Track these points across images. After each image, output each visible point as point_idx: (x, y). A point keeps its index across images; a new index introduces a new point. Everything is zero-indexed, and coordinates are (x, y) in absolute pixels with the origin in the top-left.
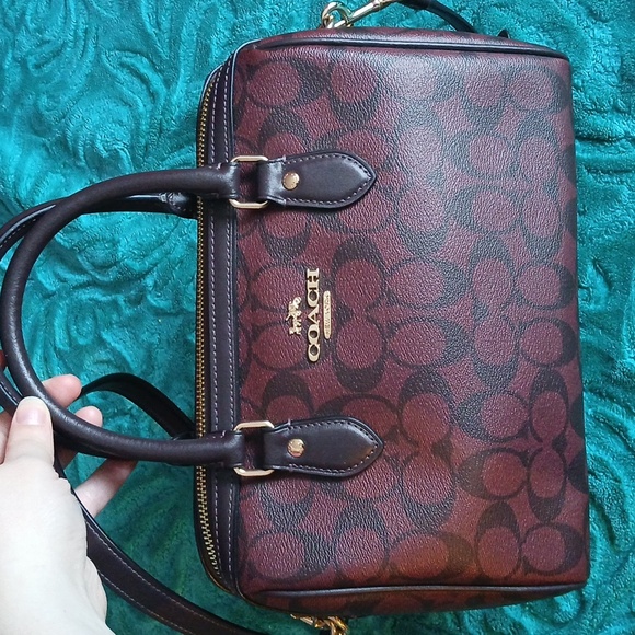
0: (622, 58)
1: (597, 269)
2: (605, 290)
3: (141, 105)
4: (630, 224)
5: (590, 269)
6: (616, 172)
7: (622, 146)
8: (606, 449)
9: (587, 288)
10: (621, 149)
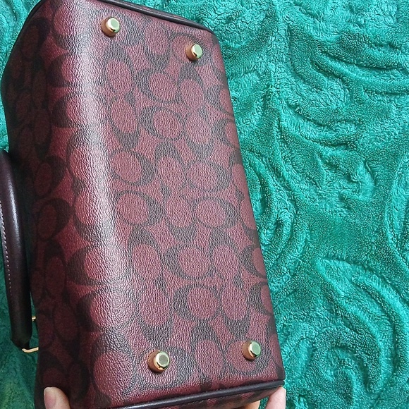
0: (398, 6)
1: (366, 168)
2: (372, 184)
3: (5, 21)
4: (395, 134)
5: (361, 168)
6: (387, 93)
7: (393, 74)
8: (365, 310)
9: (357, 183)
10: (392, 76)
